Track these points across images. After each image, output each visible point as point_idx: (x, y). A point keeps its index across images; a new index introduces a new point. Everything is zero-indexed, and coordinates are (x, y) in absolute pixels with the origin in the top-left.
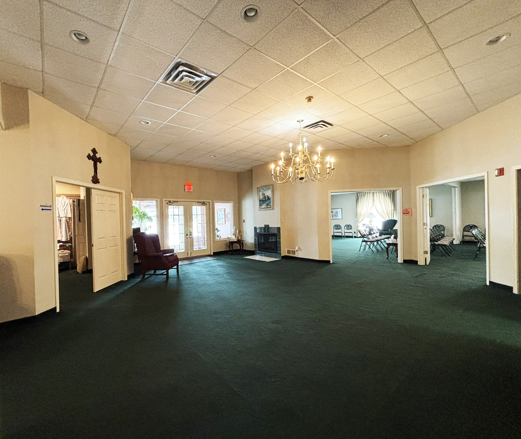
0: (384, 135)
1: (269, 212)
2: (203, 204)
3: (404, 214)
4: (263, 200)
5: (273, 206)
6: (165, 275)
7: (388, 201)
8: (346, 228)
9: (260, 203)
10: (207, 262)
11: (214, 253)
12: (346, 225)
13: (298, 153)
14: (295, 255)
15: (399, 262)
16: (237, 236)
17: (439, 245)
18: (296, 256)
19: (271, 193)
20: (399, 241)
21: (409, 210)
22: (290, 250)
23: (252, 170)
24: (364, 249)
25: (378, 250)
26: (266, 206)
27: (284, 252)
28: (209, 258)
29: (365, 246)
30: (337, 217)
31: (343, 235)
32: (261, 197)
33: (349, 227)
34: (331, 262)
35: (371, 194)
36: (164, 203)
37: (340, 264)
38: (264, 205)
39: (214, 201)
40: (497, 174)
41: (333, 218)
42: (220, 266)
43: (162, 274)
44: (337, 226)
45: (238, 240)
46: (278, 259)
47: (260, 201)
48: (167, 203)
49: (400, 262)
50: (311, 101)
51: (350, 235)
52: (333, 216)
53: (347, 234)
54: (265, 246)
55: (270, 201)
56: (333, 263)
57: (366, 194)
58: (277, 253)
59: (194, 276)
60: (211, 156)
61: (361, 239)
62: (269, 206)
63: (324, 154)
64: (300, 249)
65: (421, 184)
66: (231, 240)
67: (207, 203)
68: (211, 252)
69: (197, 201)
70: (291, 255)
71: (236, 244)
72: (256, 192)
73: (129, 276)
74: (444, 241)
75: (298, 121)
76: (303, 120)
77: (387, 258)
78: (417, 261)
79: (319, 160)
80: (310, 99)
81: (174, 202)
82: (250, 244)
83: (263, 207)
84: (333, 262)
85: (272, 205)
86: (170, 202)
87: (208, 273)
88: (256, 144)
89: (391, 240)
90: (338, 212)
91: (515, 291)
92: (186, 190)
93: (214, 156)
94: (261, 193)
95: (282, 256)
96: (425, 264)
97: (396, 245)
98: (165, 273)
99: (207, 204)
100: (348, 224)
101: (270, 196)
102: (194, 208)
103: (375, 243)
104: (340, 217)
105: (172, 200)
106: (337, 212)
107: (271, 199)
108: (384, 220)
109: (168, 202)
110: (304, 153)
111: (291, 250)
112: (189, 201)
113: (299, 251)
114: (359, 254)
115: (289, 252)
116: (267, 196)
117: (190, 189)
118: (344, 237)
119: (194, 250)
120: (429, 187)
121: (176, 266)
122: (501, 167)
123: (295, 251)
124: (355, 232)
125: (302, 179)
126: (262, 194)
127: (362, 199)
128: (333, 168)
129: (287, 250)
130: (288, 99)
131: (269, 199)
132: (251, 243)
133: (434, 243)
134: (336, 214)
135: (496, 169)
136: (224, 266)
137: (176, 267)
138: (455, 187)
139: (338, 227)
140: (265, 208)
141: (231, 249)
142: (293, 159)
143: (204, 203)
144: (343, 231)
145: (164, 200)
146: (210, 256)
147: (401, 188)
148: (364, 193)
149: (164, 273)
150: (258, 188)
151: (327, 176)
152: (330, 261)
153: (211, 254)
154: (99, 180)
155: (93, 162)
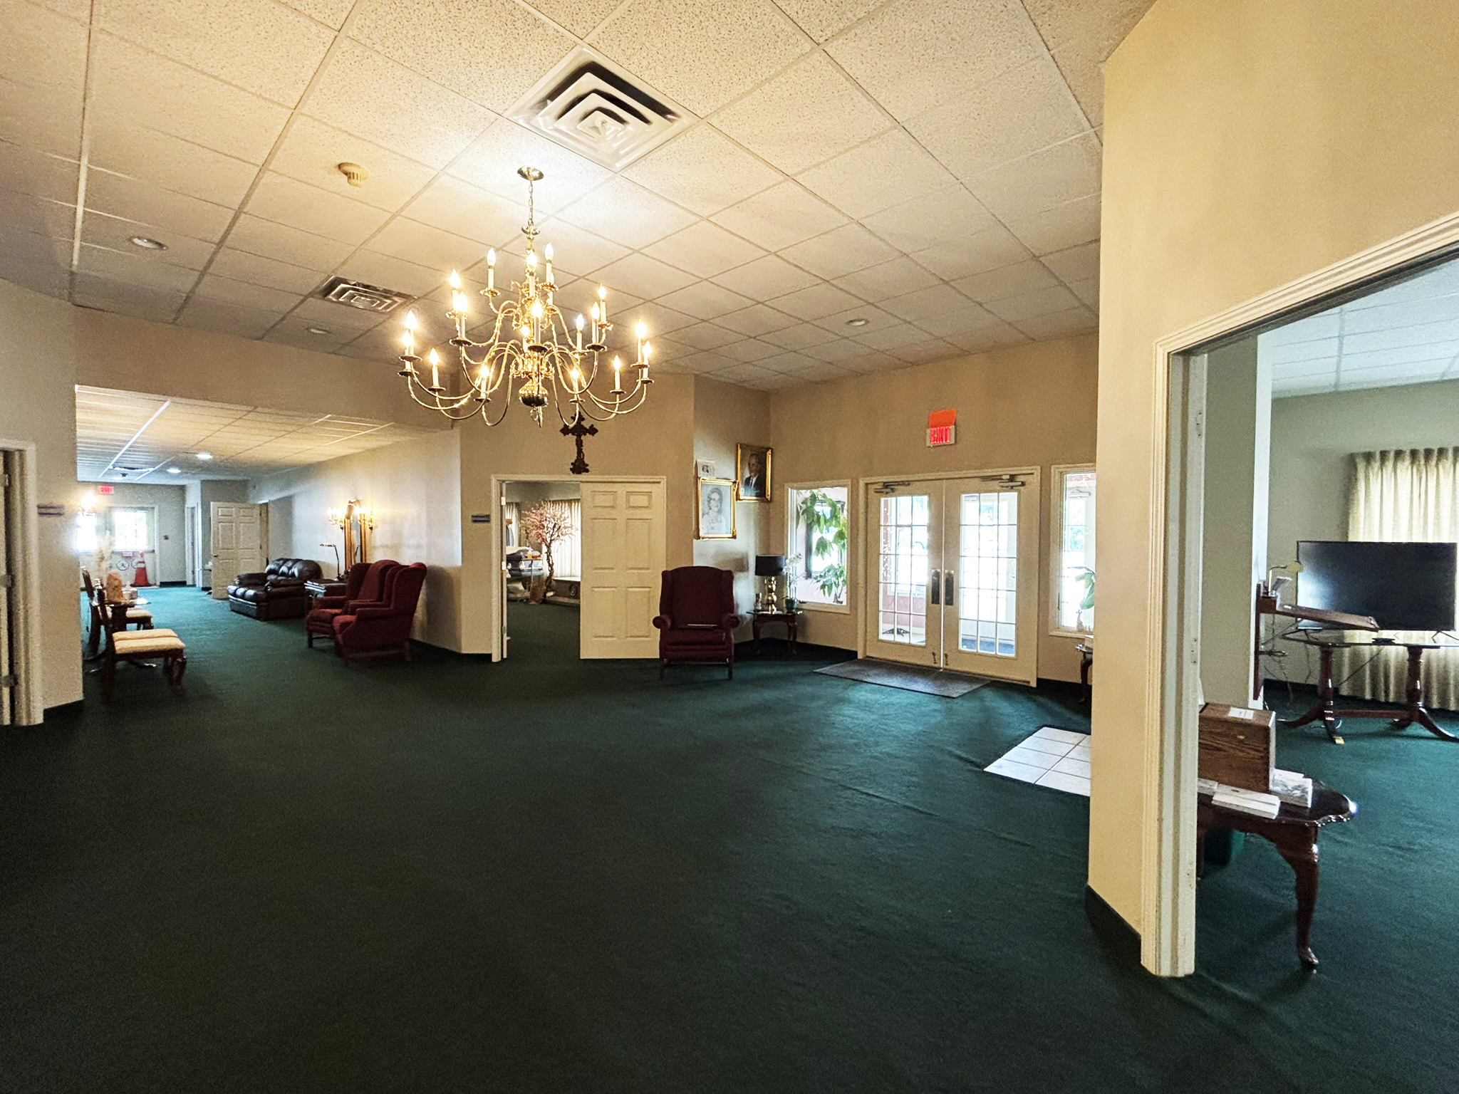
11: (1039, 680)
68: (1030, 675)
75: (521, 173)
76: (541, 176)
109: (877, 486)
117: (942, 436)
145: (862, 482)
153: (1029, 682)
154: (587, 465)
155: (575, 437)
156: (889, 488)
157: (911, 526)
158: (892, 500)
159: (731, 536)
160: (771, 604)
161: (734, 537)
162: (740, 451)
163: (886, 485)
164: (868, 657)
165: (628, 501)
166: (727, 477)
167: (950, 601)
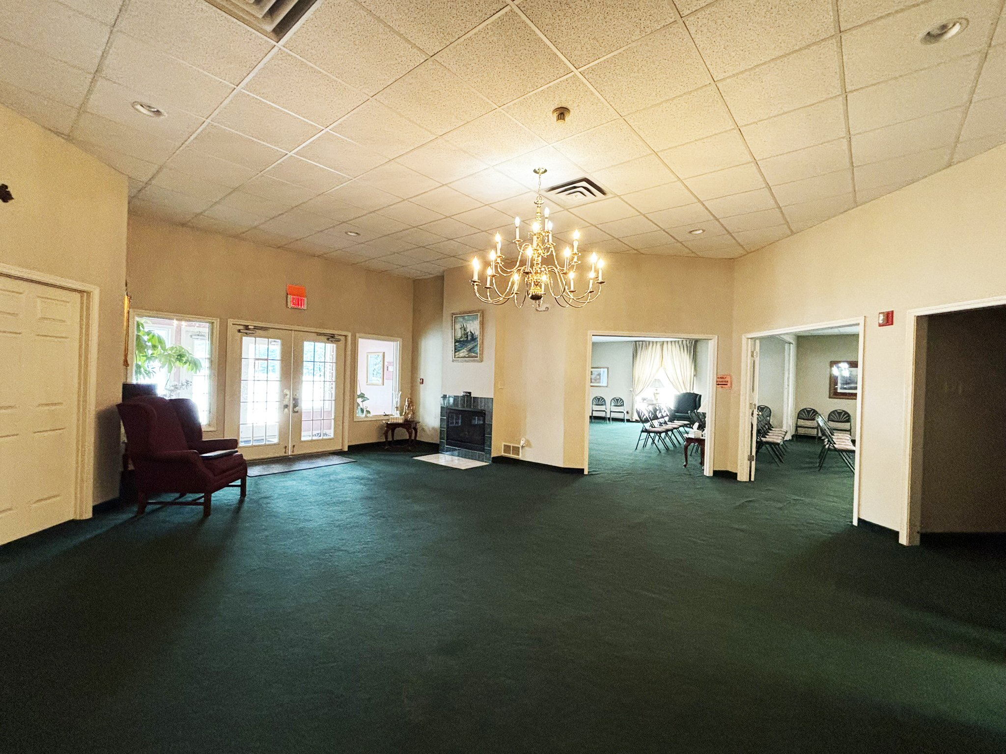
0: (696, 230)
1: (471, 366)
2: (331, 338)
3: (718, 384)
4: (462, 340)
5: (482, 354)
6: (200, 504)
7: (686, 359)
8: (613, 404)
9: (455, 345)
10: (327, 469)
11: (349, 447)
12: (613, 399)
13: (531, 241)
14: (518, 455)
15: (705, 474)
16: (405, 413)
17: (767, 443)
18: (520, 457)
19: (478, 327)
20: (708, 435)
21: (728, 379)
22: (510, 446)
23: (443, 276)
24: (645, 446)
25: (667, 449)
26: (467, 353)
27: (497, 449)
28: (336, 460)
29: (646, 440)
30: (599, 382)
31: (608, 416)
32: (459, 334)
33: (619, 402)
34: (586, 472)
35: (659, 345)
36: (232, 330)
37: (602, 477)
38: (464, 350)
39: (358, 335)
40: (881, 322)
41: (592, 384)
42: (354, 481)
43: (194, 502)
44: (599, 399)
45: (406, 420)
46: (484, 464)
47: (455, 343)
48: (239, 331)
49: (707, 475)
50: (564, 119)
51: (620, 416)
52: (593, 381)
53: (614, 415)
54: (461, 435)
55: (476, 344)
56: (590, 474)
57: (651, 345)
58: (484, 452)
59: (280, 506)
60: (349, 233)
61: (640, 426)
62: (473, 354)
63: (584, 250)
64: (528, 444)
65: (750, 332)
66: (390, 421)
67: (339, 337)
68: (343, 444)
69: (318, 330)
70: (512, 456)
71: (401, 428)
72: (450, 323)
73: (96, 509)
74: (773, 435)
75: (535, 171)
76: (546, 171)
77: (685, 466)
78: (736, 474)
79: (575, 260)
80: (562, 113)
81: (256, 328)
82: (431, 429)
83: (462, 355)
84: (589, 472)
85: (478, 350)
86: (247, 327)
87: (320, 498)
88: (447, 217)
89: (693, 432)
90: (602, 373)
91: (903, 540)
92: (290, 305)
93: (357, 233)
94: (458, 326)
95: (493, 458)
96: (748, 480)
97: (701, 442)
98: (202, 500)
99: (339, 340)
100: (618, 396)
101: (477, 333)
102: (308, 346)
103: (663, 435)
104: (604, 383)
105: (251, 324)
106: (599, 375)
107: (478, 339)
108: (678, 394)
109: (241, 327)
110: (543, 243)
111: (512, 445)
112: (295, 330)
113: (527, 448)
114: (636, 456)
115: (507, 448)
116: (471, 332)
117: (298, 302)
118: (609, 419)
119: (303, 439)
120: (762, 339)
121: (240, 480)
122: (890, 310)
123: (519, 448)
124: (627, 413)
125: (536, 298)
126: (461, 328)
127: (642, 354)
128: (600, 280)
129: (505, 445)
130: (513, 105)
131: (474, 339)
132: (433, 428)
133: (761, 439)
134: (598, 377)
135: (880, 313)
136: (362, 479)
137: (238, 482)
138: (790, 343)
139: (599, 401)
140: (465, 357)
141: (390, 439)
142: (521, 253)
143: (333, 336)
144: (609, 409)
145: (230, 322)
146: (339, 453)
147: (717, 337)
148: (647, 343)
149: (198, 501)
150: (453, 314)
151: (589, 298)
152: (583, 470)
153: (342, 449)
156: (247, 330)
157: (267, 360)
167: (295, 411)
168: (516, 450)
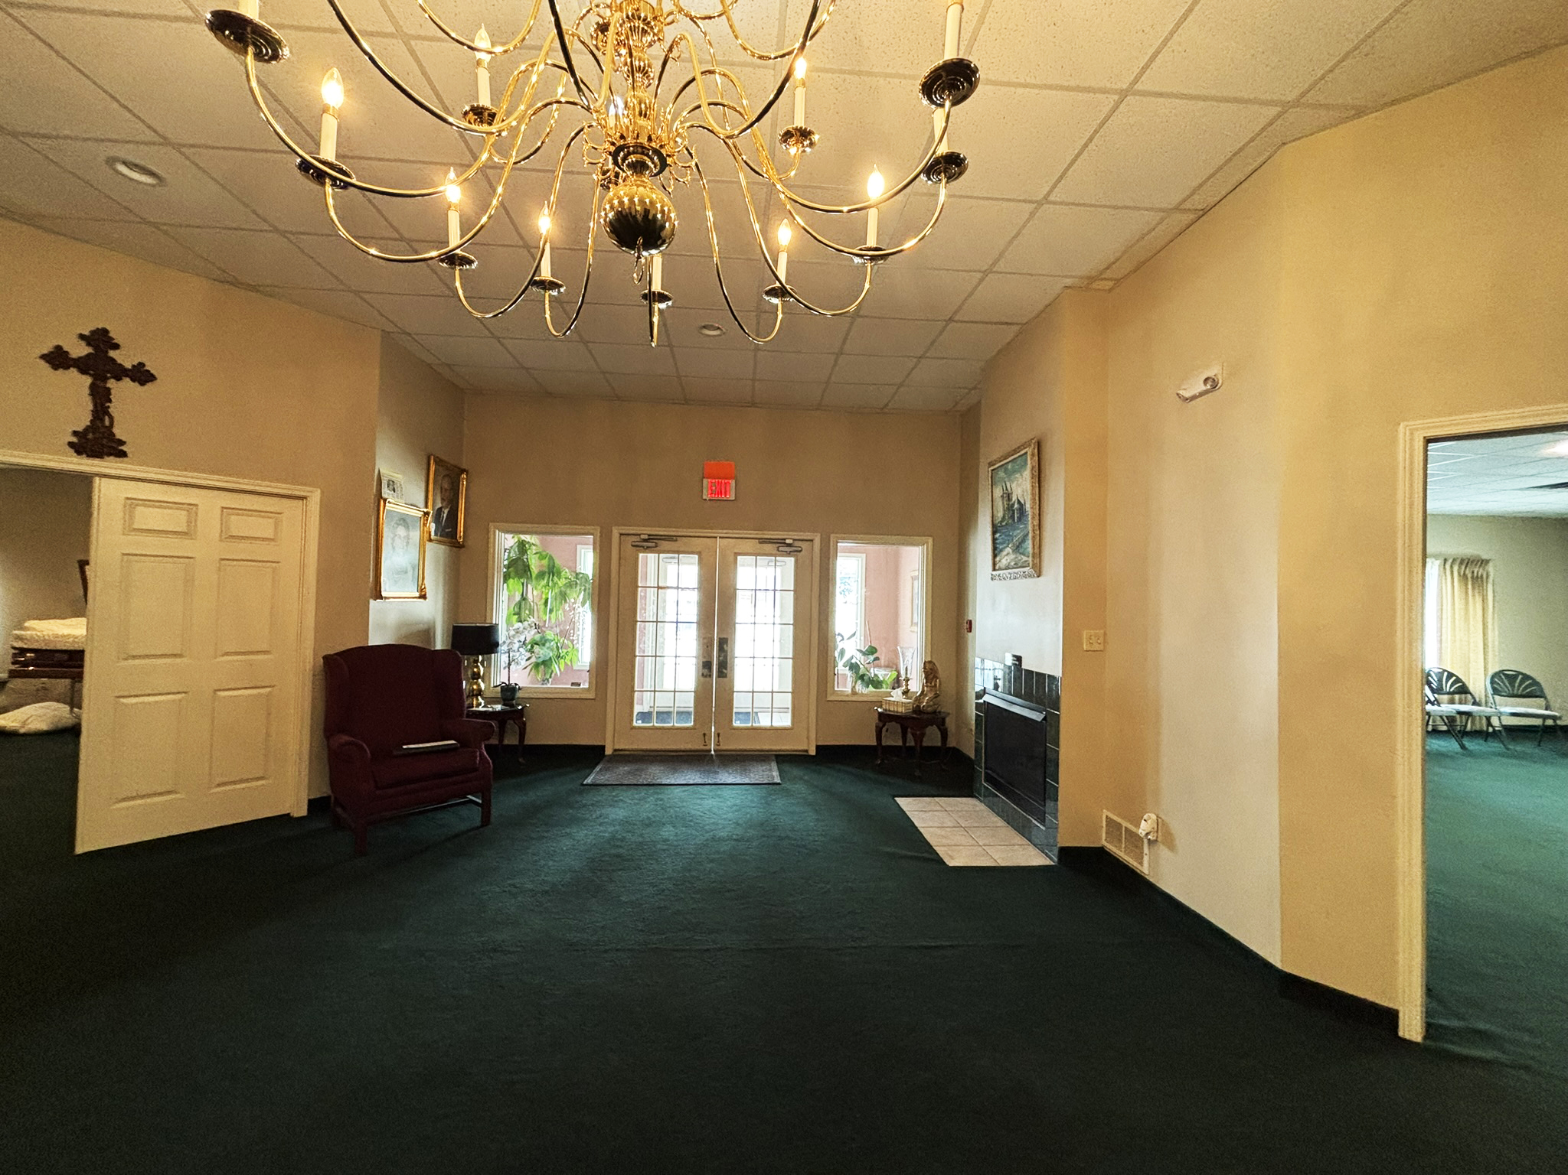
2: (783, 547)
4: (1006, 521)
11: (818, 747)
18: (1147, 872)
19: (1030, 487)
22: (1121, 826)
34: (1409, 1031)
36: (620, 543)
46: (1045, 861)
48: (632, 544)
58: (1044, 824)
64: (1164, 836)
67: (799, 544)
68: (808, 744)
69: (757, 534)
70: (1124, 857)
73: (315, 803)
86: (643, 538)
92: (707, 495)
94: (999, 494)
95: (1063, 850)
99: (798, 550)
101: (1029, 501)
102: (745, 565)
105: (647, 532)
107: (1030, 517)
109: (634, 538)
111: (1127, 826)
112: (721, 538)
113: (1160, 850)
115: (1115, 831)
116: (1019, 502)
117: (721, 490)
119: (734, 723)
123: (1140, 839)
126: (1001, 500)
129: (1108, 820)
131: (1024, 517)
141: (911, 742)
150: (992, 464)
152: (1394, 1017)
153: (807, 751)
154: (123, 443)
155: (87, 380)
156: (652, 543)
157: (676, 588)
158: (651, 557)
159: (417, 594)
160: (477, 696)
161: (423, 597)
162: (433, 468)
163: (651, 538)
164: (615, 750)
165: (224, 524)
166: (414, 503)
167: (722, 674)
168: (1134, 840)
